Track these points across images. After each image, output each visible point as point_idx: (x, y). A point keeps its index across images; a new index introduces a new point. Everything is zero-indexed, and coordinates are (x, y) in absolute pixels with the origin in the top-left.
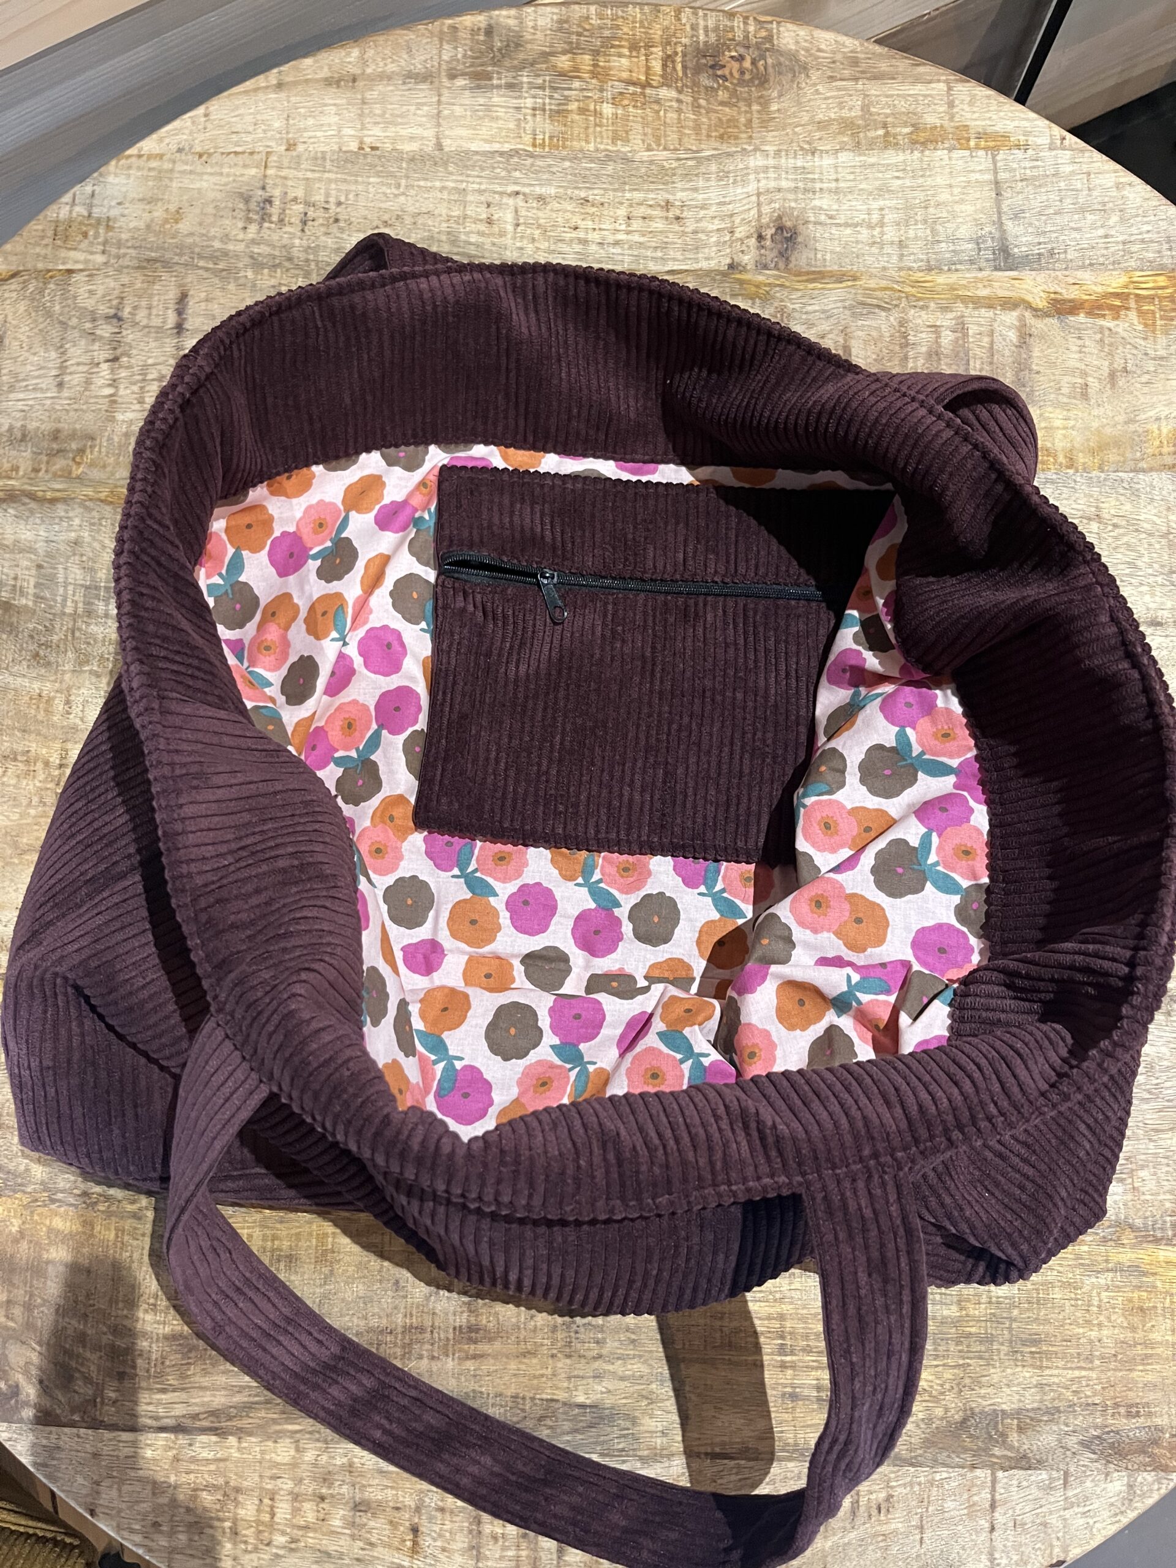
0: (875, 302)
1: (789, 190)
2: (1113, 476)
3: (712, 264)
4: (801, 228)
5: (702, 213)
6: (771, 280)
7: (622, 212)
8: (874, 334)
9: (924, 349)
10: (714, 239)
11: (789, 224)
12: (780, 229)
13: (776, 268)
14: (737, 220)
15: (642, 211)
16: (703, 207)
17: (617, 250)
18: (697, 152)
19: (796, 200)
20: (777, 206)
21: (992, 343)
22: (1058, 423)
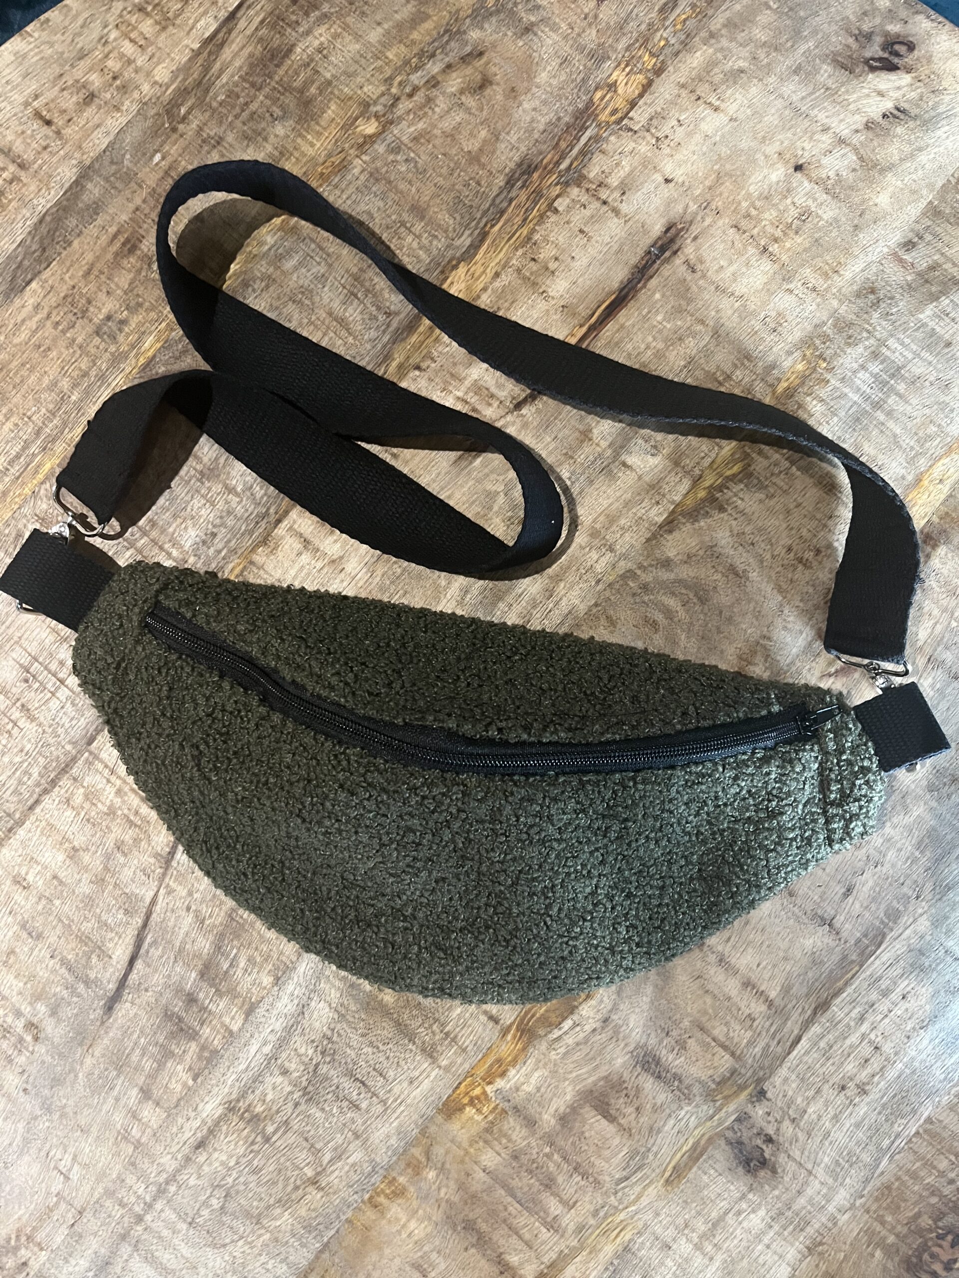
0: (634, 1179)
1: (793, 1200)
2: (337, 1225)
3: (777, 1080)
4: (749, 1179)
5: (831, 1112)
6: (722, 1114)
7: (887, 1048)
8: (607, 1153)
9: (560, 1179)
10: (799, 1100)
11: (762, 1173)
12: (763, 1163)
13: (731, 1128)
14: (801, 1136)
15: (875, 1064)
16: (836, 1118)
17: (855, 1013)
18: (892, 1157)
19: (778, 1198)
20: (786, 1179)
21: (520, 1237)
22: (413, 1225)
